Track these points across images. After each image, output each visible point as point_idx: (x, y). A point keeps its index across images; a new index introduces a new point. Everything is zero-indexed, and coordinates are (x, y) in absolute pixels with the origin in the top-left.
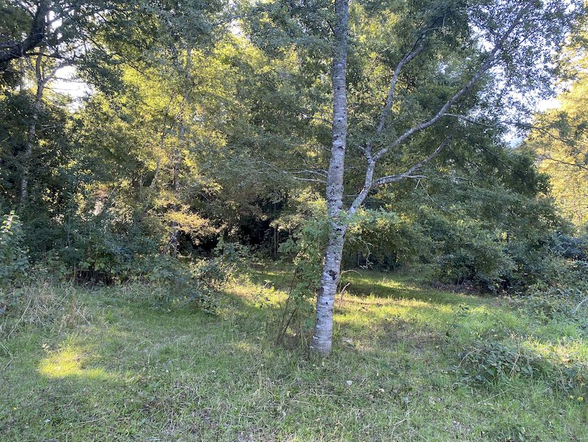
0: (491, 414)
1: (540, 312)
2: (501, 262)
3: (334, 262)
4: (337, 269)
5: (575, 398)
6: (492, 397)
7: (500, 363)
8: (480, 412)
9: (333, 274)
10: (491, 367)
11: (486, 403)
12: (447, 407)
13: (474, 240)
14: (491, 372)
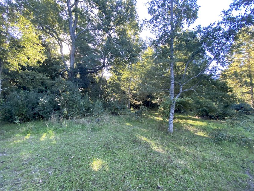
0: (222, 150)
1: (230, 124)
2: (217, 111)
3: (173, 111)
4: (174, 112)
5: (246, 147)
6: (220, 146)
7: (222, 137)
8: (218, 150)
9: (173, 113)
10: (219, 138)
11: (219, 147)
12: (208, 147)
13: (208, 105)
14: (220, 139)
